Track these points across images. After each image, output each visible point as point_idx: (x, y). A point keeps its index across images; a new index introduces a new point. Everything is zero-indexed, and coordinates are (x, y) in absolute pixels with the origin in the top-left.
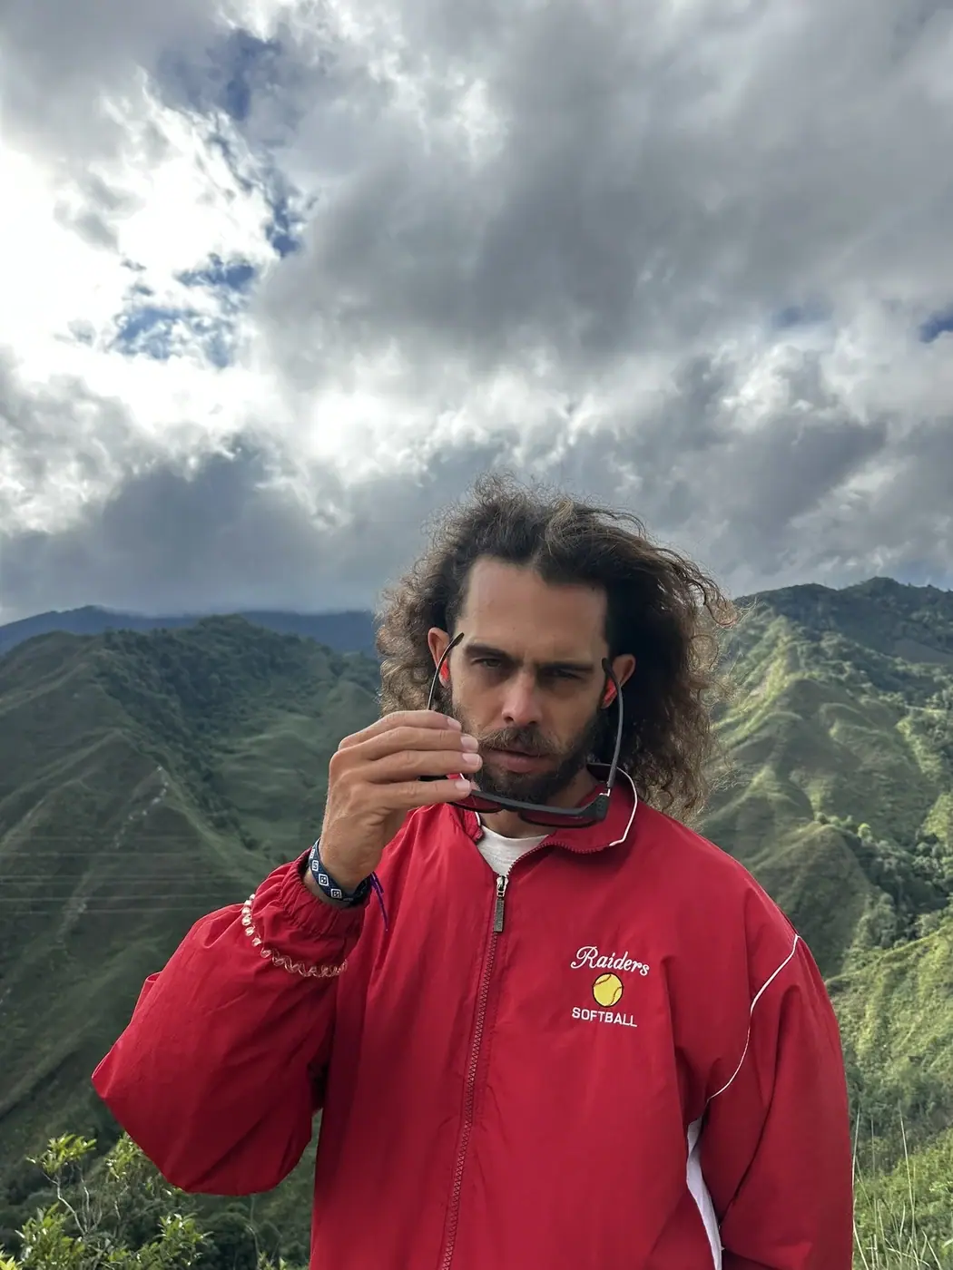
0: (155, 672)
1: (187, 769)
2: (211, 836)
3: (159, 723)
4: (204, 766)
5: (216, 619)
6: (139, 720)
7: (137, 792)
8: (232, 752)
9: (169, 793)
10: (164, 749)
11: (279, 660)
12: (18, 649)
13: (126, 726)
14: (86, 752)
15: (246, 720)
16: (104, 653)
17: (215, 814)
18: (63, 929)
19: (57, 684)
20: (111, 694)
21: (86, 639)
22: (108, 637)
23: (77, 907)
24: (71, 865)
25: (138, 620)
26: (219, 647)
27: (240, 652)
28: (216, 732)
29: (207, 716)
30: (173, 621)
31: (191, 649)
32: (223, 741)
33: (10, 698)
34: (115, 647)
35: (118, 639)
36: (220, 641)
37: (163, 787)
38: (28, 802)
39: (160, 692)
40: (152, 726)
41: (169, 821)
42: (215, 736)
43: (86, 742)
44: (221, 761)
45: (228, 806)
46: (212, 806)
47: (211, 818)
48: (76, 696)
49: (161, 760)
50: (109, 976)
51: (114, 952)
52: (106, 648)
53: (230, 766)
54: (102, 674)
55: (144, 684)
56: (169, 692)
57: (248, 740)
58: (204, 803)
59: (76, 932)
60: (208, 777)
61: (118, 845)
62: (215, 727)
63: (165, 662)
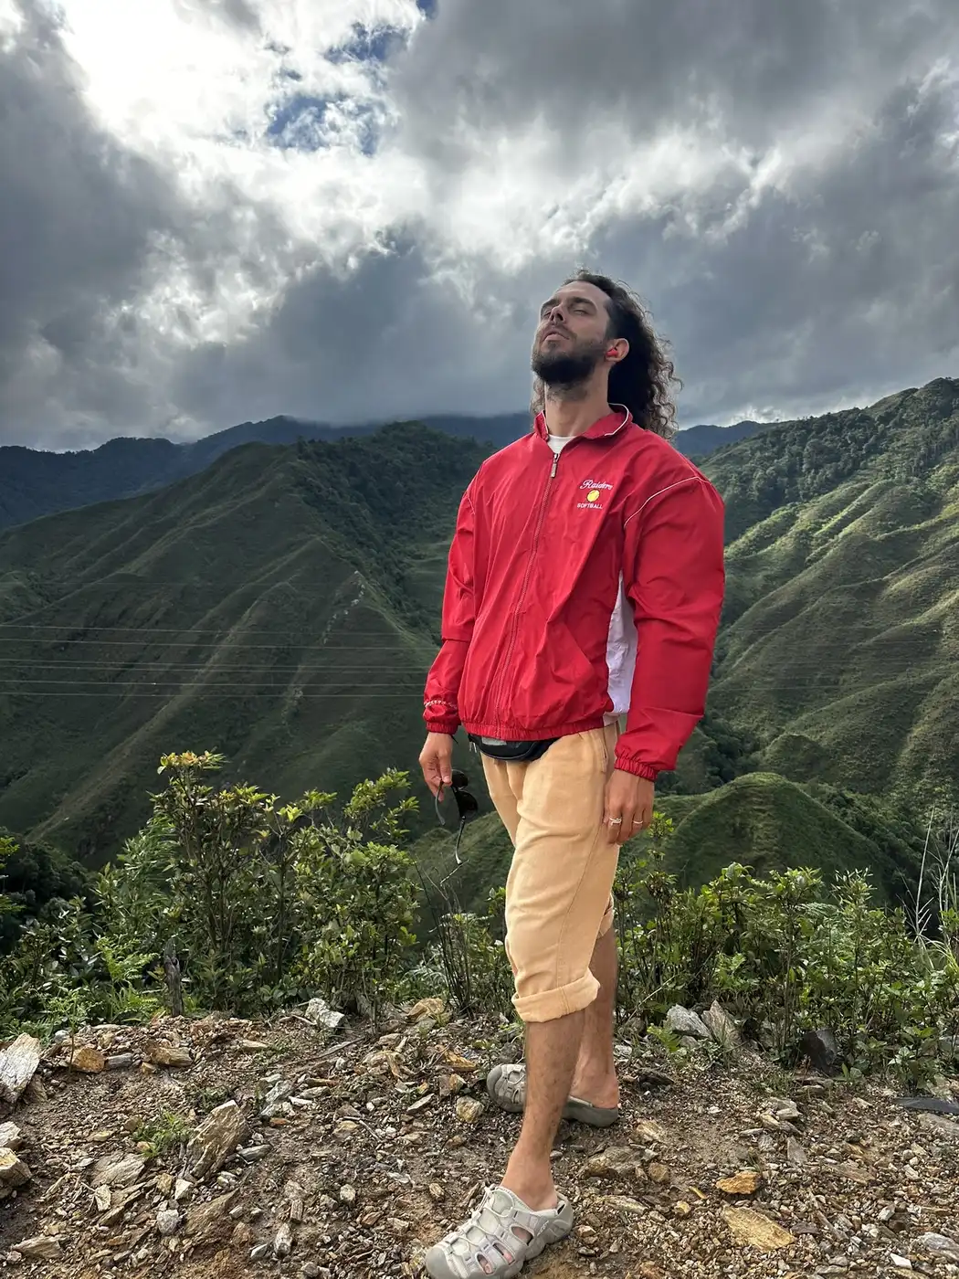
0: (343, 479)
1: (380, 573)
2: (406, 635)
3: (352, 530)
4: (396, 571)
5: (396, 426)
6: (335, 527)
7: (338, 594)
8: (419, 557)
9: (367, 595)
10: (359, 554)
11: (458, 466)
12: (223, 460)
13: (322, 533)
14: (292, 556)
15: (429, 526)
16: (298, 463)
17: (408, 614)
18: (285, 713)
19: (258, 494)
20: (308, 503)
21: (281, 449)
22: (300, 447)
23: (295, 693)
24: (287, 657)
25: (326, 429)
26: (401, 454)
27: (421, 459)
28: (404, 538)
29: (395, 524)
30: (358, 429)
31: (377, 457)
32: (411, 547)
33: (220, 507)
34: (307, 457)
35: (309, 449)
36: (401, 449)
37: (360, 589)
38: (246, 602)
39: (351, 501)
40: (348, 534)
41: (367, 621)
42: (403, 542)
43: (290, 547)
44: (410, 566)
45: (419, 607)
46: (404, 607)
47: (404, 618)
48: (277, 505)
49: (357, 564)
50: (326, 752)
51: (329, 733)
52: (300, 458)
53: (417, 571)
54: (299, 484)
55: (336, 492)
56: (359, 501)
57: (433, 546)
58: (397, 604)
59: (296, 715)
60: (400, 580)
61: (325, 640)
62: (401, 533)
63: (353, 471)
